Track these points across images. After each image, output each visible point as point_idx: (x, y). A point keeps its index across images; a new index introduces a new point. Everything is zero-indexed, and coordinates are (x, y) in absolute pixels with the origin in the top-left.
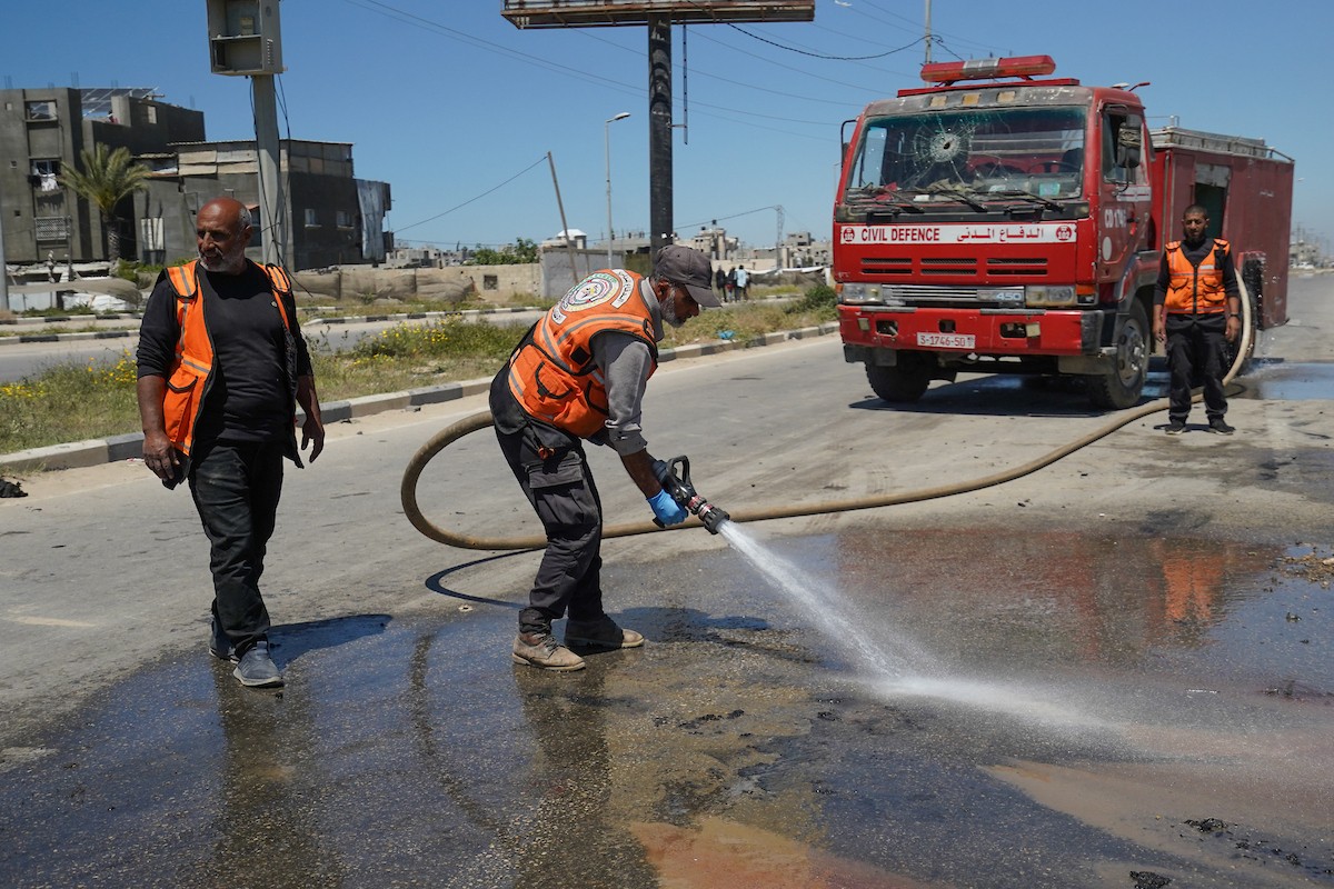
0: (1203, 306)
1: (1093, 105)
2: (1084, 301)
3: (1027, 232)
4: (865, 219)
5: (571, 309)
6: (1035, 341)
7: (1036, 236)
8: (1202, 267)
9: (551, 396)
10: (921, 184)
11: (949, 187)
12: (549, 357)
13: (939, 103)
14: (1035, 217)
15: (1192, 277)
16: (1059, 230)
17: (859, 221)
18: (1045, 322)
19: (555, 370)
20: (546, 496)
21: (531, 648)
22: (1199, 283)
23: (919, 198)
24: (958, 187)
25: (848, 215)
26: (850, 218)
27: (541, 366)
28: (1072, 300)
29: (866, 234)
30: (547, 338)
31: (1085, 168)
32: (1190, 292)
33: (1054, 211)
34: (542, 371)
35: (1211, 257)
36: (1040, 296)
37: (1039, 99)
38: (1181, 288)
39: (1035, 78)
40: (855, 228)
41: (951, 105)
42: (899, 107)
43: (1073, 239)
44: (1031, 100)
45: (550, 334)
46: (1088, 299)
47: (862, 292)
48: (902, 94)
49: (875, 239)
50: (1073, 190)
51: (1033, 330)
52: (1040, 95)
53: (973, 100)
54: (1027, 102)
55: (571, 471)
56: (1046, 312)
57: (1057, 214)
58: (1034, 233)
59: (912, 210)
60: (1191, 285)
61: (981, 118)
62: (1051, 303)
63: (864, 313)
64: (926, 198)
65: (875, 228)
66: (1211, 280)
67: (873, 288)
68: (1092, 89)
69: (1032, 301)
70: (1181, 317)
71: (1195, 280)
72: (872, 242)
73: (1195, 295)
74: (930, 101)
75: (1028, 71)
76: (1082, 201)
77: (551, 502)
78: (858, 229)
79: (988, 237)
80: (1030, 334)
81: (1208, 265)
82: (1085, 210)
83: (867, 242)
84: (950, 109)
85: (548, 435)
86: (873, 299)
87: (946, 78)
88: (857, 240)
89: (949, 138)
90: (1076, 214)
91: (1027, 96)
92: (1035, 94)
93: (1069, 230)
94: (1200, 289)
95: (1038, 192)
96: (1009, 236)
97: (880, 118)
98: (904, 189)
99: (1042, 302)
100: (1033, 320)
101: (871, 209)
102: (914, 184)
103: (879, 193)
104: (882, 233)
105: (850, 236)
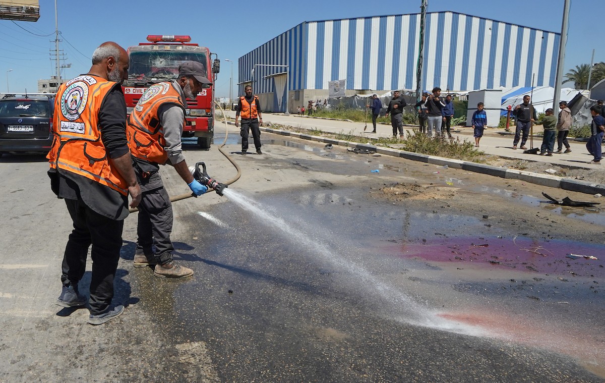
0: (252, 116)
1: (207, 53)
2: (207, 114)
4: (134, 85)
5: (143, 103)
6: (194, 127)
8: (252, 104)
9: (143, 146)
10: (153, 75)
11: (164, 76)
12: (138, 128)
13: (156, 48)
17: (132, 86)
18: (197, 121)
19: (142, 133)
20: (147, 195)
21: (169, 270)
22: (252, 109)
23: (153, 79)
24: (167, 76)
26: (128, 85)
27: (135, 133)
28: (204, 114)
29: (135, 91)
30: (136, 119)
32: (249, 112)
34: (136, 135)
35: (254, 101)
36: (195, 112)
37: (190, 49)
38: (246, 111)
39: (185, 43)
40: (130, 89)
41: (161, 49)
42: (141, 49)
43: (206, 95)
44: (188, 50)
45: (137, 117)
46: (209, 114)
48: (141, 44)
51: (194, 123)
53: (168, 48)
54: (186, 50)
55: (158, 183)
56: (198, 118)
61: (172, 54)
62: (198, 115)
64: (156, 79)
65: (138, 89)
66: (254, 108)
68: (205, 48)
69: (192, 114)
70: (246, 120)
71: (250, 109)
72: (137, 93)
73: (250, 113)
74: (152, 47)
75: (183, 41)
77: (150, 198)
78: (131, 89)
80: (192, 125)
81: (253, 104)
83: (135, 93)
85: (145, 166)
87: (155, 41)
88: (131, 92)
89: (161, 60)
91: (185, 48)
92: (188, 48)
94: (252, 111)
97: (135, 52)
98: (147, 76)
99: (195, 114)
100: (193, 120)
101: (136, 82)
102: (150, 75)
103: (138, 77)
104: (140, 90)
105: (128, 91)
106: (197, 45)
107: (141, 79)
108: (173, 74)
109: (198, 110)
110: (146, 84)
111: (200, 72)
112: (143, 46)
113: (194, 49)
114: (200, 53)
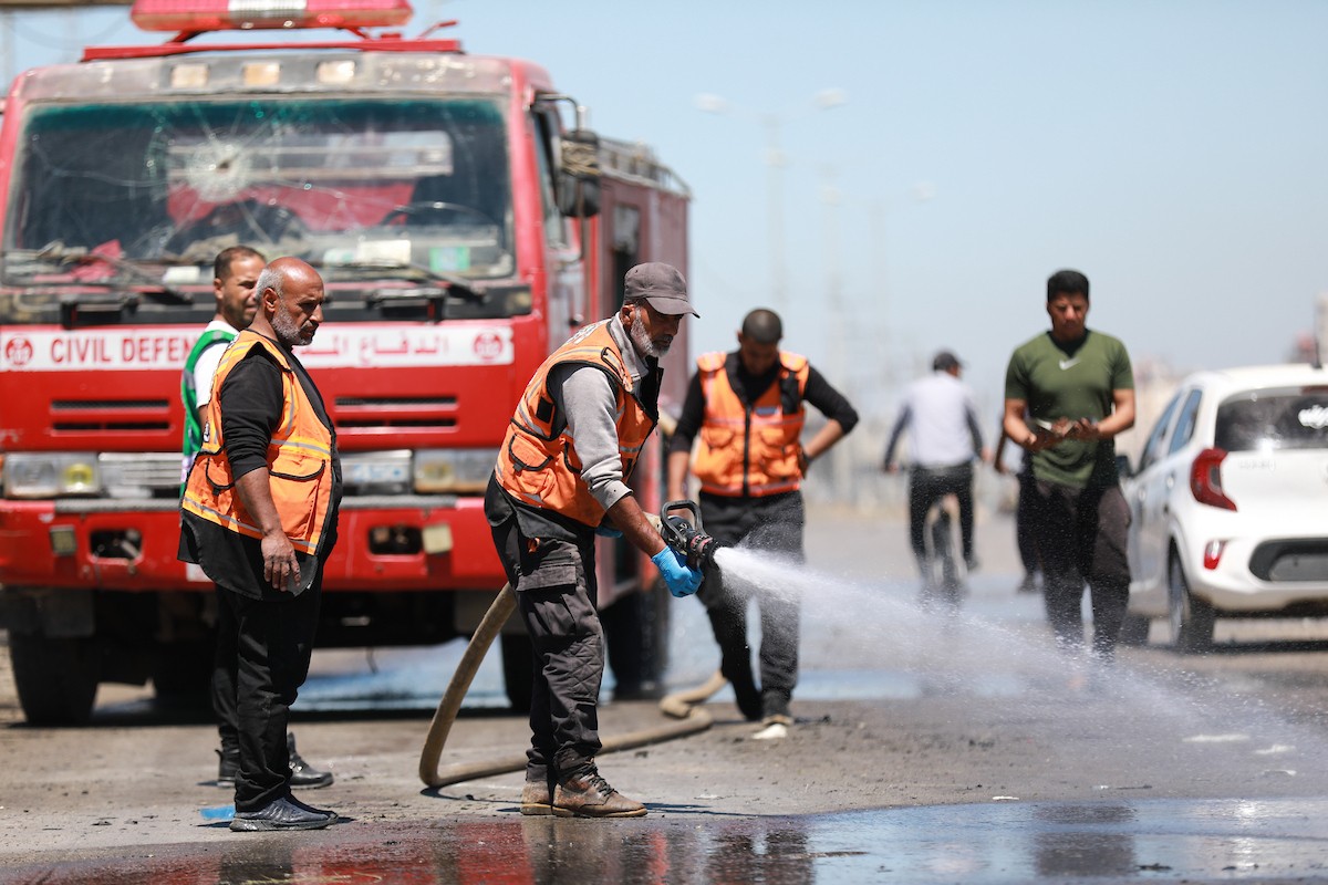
0: (758, 484)
1: (515, 94)
3: (414, 344)
4: (59, 318)
6: (440, 560)
7: (433, 351)
8: (759, 410)
9: (529, 469)
10: (177, 245)
13: (190, 76)
14: (429, 312)
15: (740, 428)
16: (479, 340)
17: (44, 321)
22: (754, 440)
23: (175, 274)
25: (13, 309)
26: (19, 317)
27: (514, 439)
29: (61, 350)
31: (516, 218)
32: (738, 457)
33: (465, 302)
34: (515, 443)
35: (776, 391)
36: (441, 472)
37: (406, 79)
38: (722, 447)
40: (33, 336)
41: (222, 83)
42: (101, 86)
43: (506, 357)
44: (391, 82)
47: (49, 472)
48: (92, 55)
49: (83, 358)
50: (496, 260)
51: (437, 539)
52: (408, 71)
53: (266, 76)
54: (382, 85)
56: (462, 503)
57: (473, 307)
58: (430, 345)
59: (168, 297)
60: (739, 444)
61: (290, 112)
62: (463, 485)
63: (61, 516)
64: (188, 273)
65: (81, 334)
66: (773, 435)
67: (77, 463)
68: (506, 63)
69: (424, 482)
70: (722, 501)
71: (747, 434)
72: (76, 366)
73: (746, 462)
74: (168, 73)
75: (360, 21)
76: (516, 281)
77: (541, 611)
78: (41, 339)
79: (335, 352)
80: (429, 546)
82: (524, 299)
83: (64, 366)
84: (220, 93)
86: (79, 487)
87: (185, 28)
88: (40, 362)
89: (226, 150)
90: (510, 308)
91: (380, 73)
92: (396, 69)
93: (497, 339)
94: (754, 452)
95: (427, 263)
96: (379, 352)
97: (60, 107)
98: (135, 256)
99: (447, 482)
100: (434, 518)
101: (69, 295)
102: (159, 244)
103: (80, 262)
104: (100, 346)
105: (21, 354)
106: (451, 48)
107: (99, 274)
108: (297, 236)
109: (463, 455)
110: (132, 306)
111: (662, 289)
112: (107, 69)
113: (432, 77)
114: (468, 100)
